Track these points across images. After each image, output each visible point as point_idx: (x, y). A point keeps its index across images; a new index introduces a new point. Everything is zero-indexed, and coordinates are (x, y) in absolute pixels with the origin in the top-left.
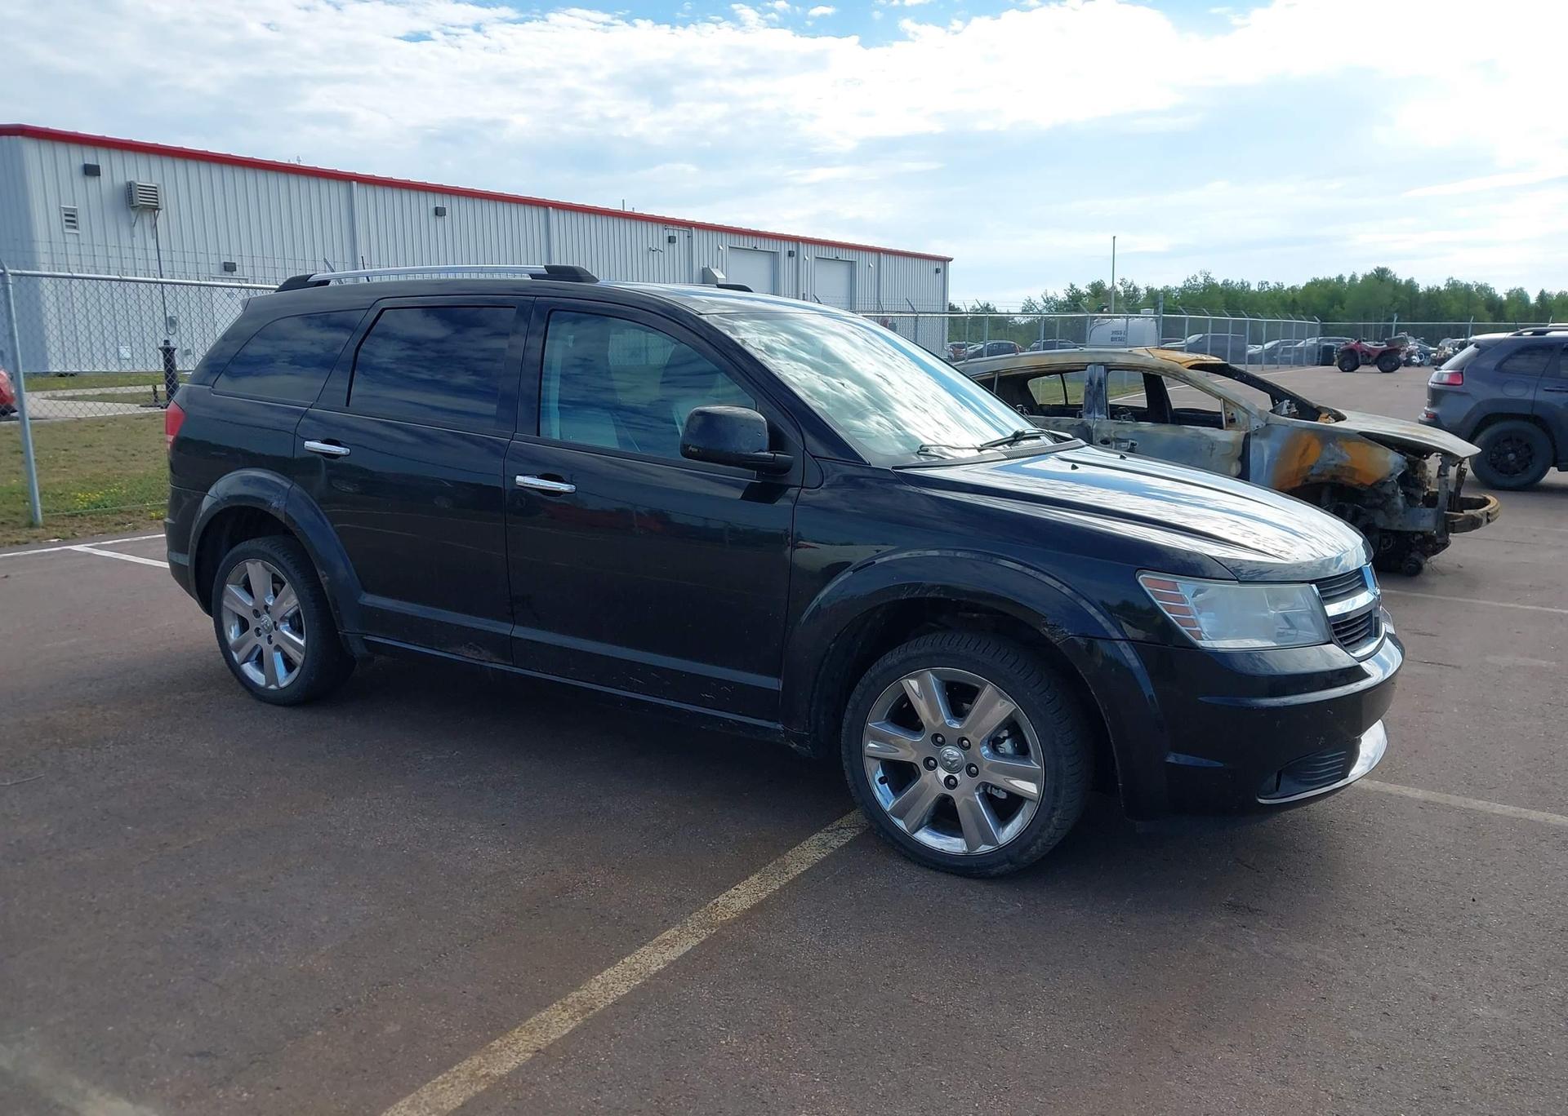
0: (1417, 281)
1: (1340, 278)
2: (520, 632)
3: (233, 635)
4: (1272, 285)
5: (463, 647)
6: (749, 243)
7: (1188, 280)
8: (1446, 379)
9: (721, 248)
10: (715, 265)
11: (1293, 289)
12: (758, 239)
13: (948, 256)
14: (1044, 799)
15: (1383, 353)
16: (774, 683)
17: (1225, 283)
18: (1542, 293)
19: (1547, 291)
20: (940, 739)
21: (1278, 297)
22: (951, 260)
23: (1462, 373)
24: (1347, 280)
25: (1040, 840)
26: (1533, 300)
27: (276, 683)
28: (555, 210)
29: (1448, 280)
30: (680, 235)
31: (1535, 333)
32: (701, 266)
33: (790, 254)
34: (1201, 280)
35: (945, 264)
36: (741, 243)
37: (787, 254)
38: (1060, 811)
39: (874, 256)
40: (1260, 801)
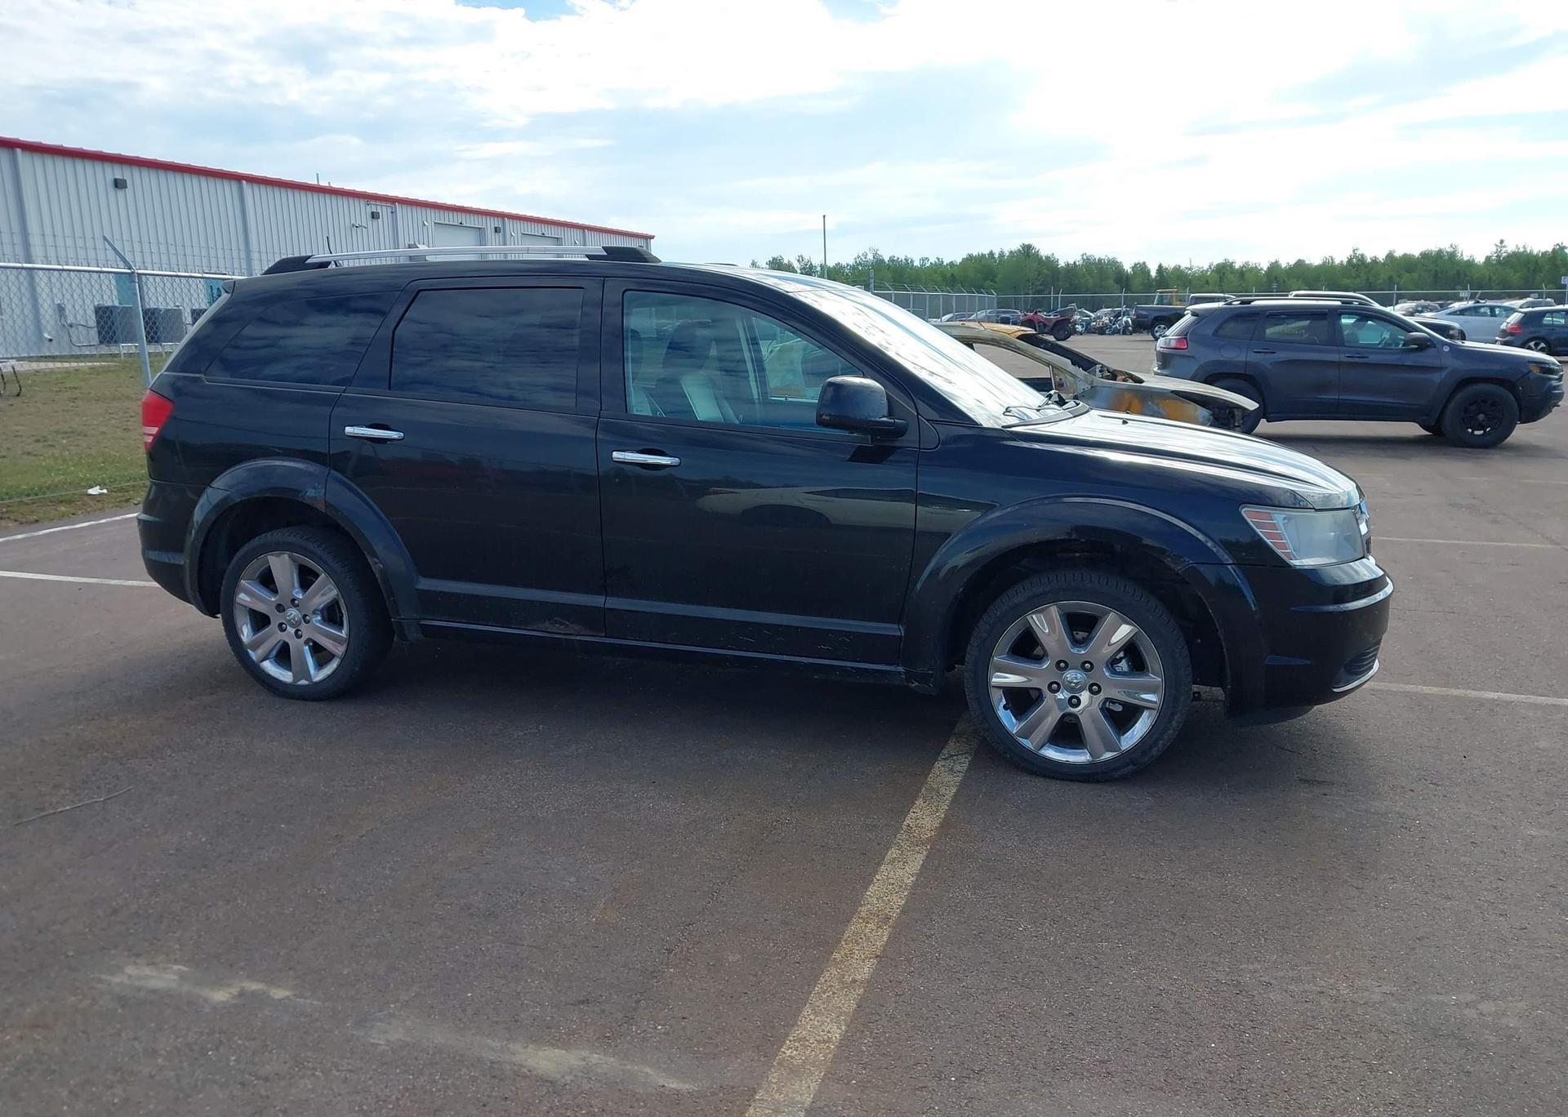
0: (1057, 256)
1: (991, 254)
2: (613, 603)
3: (246, 633)
4: (933, 260)
5: (547, 622)
6: (455, 218)
7: (859, 257)
8: (1173, 344)
9: (426, 223)
10: (421, 241)
11: (951, 264)
12: (463, 214)
13: (650, 233)
14: (1165, 707)
15: (1057, 323)
16: (895, 630)
17: (892, 260)
18: (1160, 266)
19: (1165, 265)
20: (1062, 665)
21: (938, 272)
22: (653, 237)
23: (1186, 338)
24: (996, 256)
25: (1161, 742)
26: (1153, 274)
27: (308, 676)
28: (250, 184)
29: (1083, 255)
30: (384, 210)
31: (1243, 303)
32: (406, 242)
33: (497, 230)
34: (870, 257)
35: (647, 243)
36: (451, 219)
37: (493, 230)
38: (1179, 715)
39: (579, 232)
40: (1335, 690)
